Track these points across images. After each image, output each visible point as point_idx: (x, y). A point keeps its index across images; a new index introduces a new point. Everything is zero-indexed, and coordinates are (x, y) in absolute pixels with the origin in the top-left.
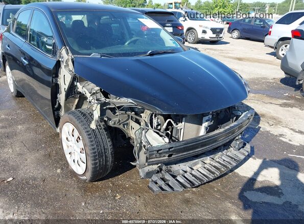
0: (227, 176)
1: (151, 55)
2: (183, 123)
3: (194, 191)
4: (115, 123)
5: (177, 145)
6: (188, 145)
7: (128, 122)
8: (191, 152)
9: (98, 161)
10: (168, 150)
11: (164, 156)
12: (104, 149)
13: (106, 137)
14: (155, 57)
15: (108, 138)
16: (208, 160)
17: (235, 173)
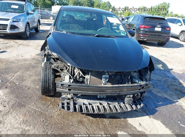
0: (119, 119)
1: (97, 36)
2: (89, 75)
3: (90, 119)
4: (55, 66)
5: (74, 85)
6: (82, 87)
7: (64, 68)
8: (84, 92)
9: (44, 84)
10: (68, 86)
11: (66, 89)
12: (49, 79)
13: (52, 73)
14: (100, 38)
15: (52, 74)
16: (105, 104)
17: (126, 120)
